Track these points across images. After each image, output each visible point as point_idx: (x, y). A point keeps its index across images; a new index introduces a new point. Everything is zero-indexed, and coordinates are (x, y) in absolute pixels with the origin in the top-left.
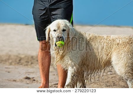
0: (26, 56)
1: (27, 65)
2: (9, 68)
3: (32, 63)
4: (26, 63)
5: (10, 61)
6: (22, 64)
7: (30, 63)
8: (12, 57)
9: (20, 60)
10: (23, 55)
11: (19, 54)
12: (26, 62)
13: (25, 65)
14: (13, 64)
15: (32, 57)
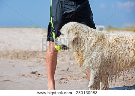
0: (20, 52)
1: (25, 59)
2: (12, 62)
3: (28, 58)
4: (23, 58)
5: (10, 56)
6: (20, 58)
7: (26, 57)
8: (10, 52)
9: (18, 55)
10: (18, 50)
11: (15, 50)
12: (23, 56)
13: (23, 59)
14: (14, 58)
15: (25, 52)
